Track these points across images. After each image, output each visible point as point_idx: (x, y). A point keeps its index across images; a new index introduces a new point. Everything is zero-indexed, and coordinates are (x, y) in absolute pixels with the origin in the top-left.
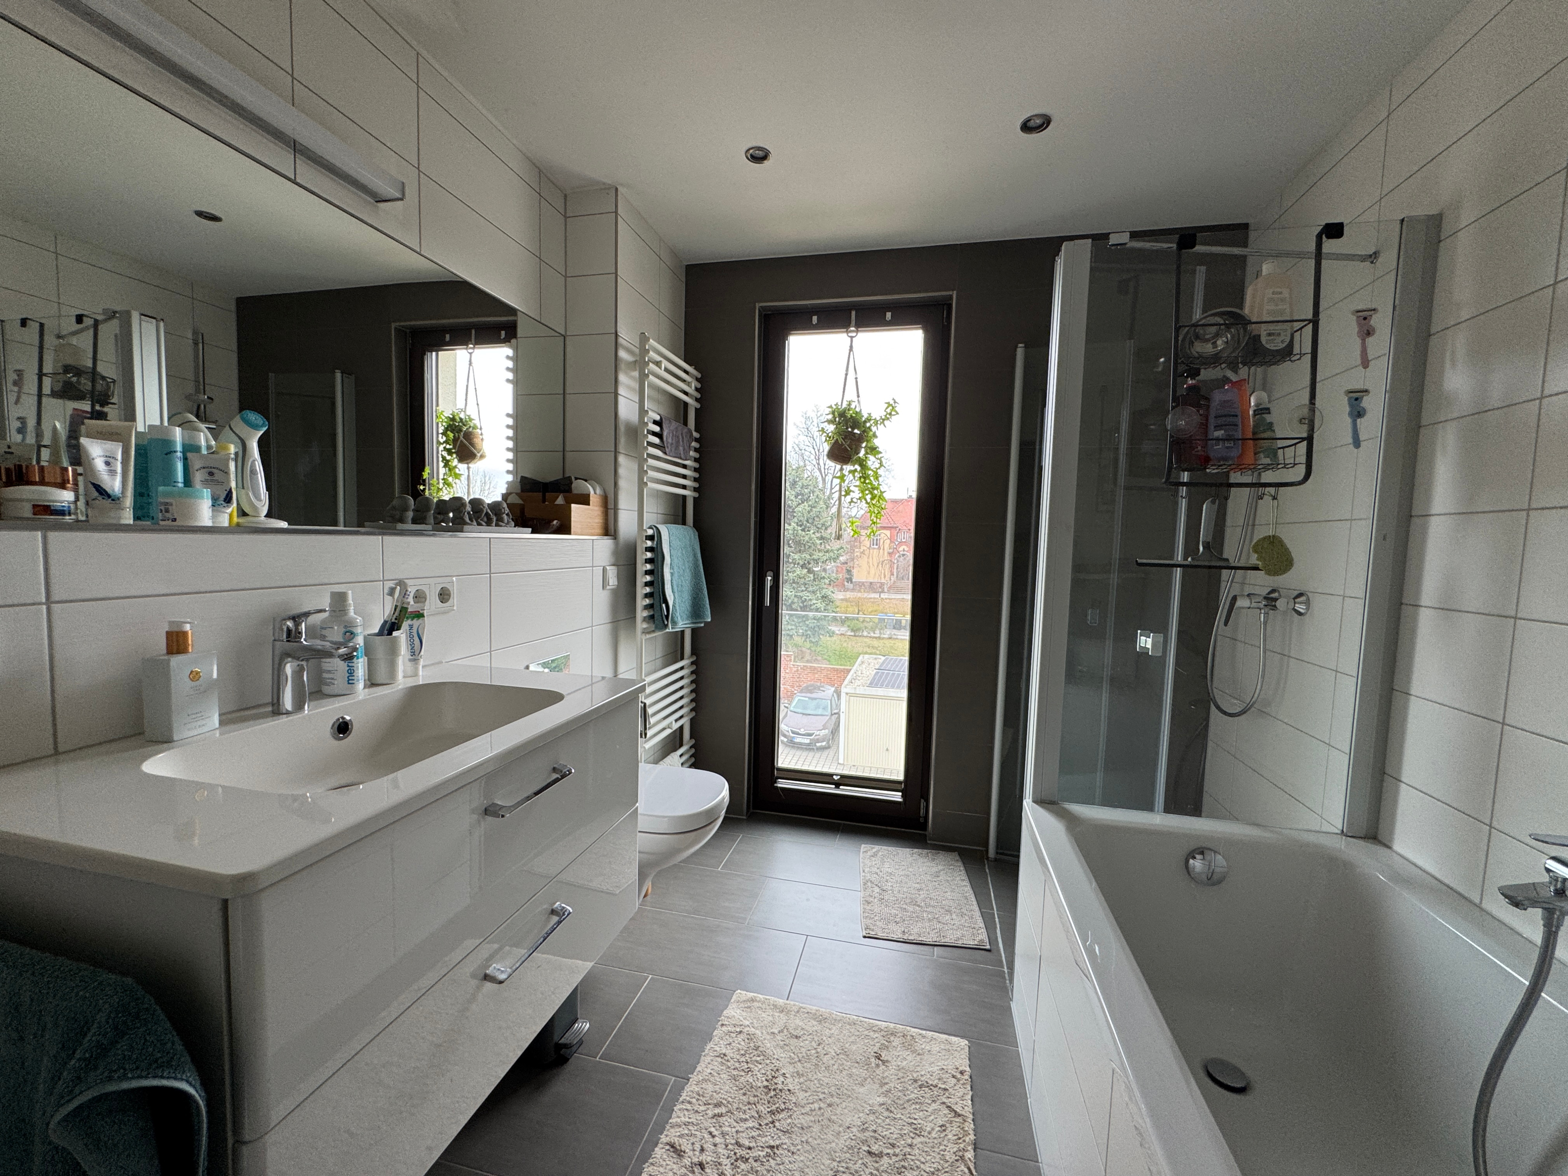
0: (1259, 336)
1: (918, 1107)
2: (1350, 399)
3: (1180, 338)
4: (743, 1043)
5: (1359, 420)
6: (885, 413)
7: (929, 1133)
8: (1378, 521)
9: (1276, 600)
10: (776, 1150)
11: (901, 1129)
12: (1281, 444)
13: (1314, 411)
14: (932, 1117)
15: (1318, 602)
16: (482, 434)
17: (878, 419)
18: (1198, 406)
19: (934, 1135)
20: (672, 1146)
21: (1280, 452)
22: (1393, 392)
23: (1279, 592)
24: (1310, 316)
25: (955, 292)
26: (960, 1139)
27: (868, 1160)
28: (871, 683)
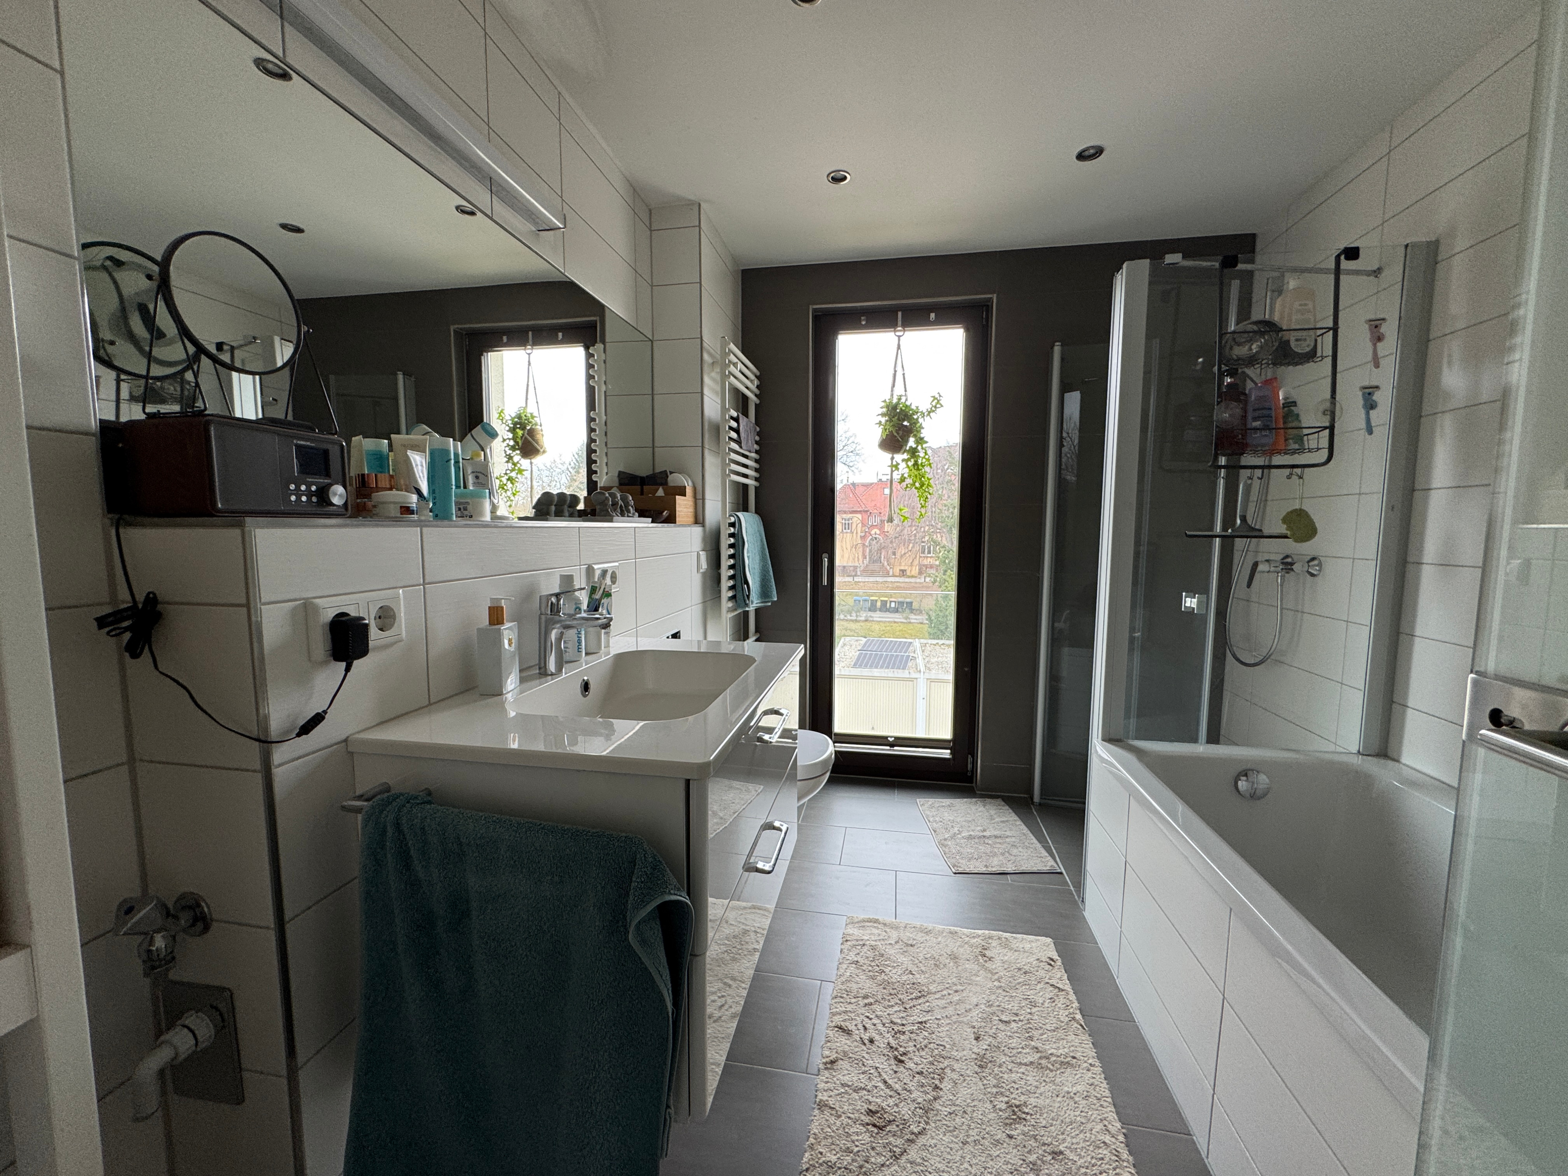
0: (1289, 341)
1: (1027, 987)
2: (1364, 394)
3: (1223, 342)
4: (869, 952)
5: (1371, 412)
6: (931, 406)
7: (1042, 1004)
8: (1388, 494)
9: (1292, 564)
10: (924, 1024)
11: (1019, 1003)
12: (1306, 431)
13: (1335, 404)
14: (1041, 994)
15: (1329, 566)
16: (542, 430)
17: (925, 411)
18: (1238, 400)
19: (1046, 1005)
20: (840, 1028)
21: (1305, 437)
22: (1400, 388)
23: (1292, 557)
24: (1331, 325)
25: (995, 295)
26: (1068, 1006)
27: (1002, 1026)
28: (855, 665)
